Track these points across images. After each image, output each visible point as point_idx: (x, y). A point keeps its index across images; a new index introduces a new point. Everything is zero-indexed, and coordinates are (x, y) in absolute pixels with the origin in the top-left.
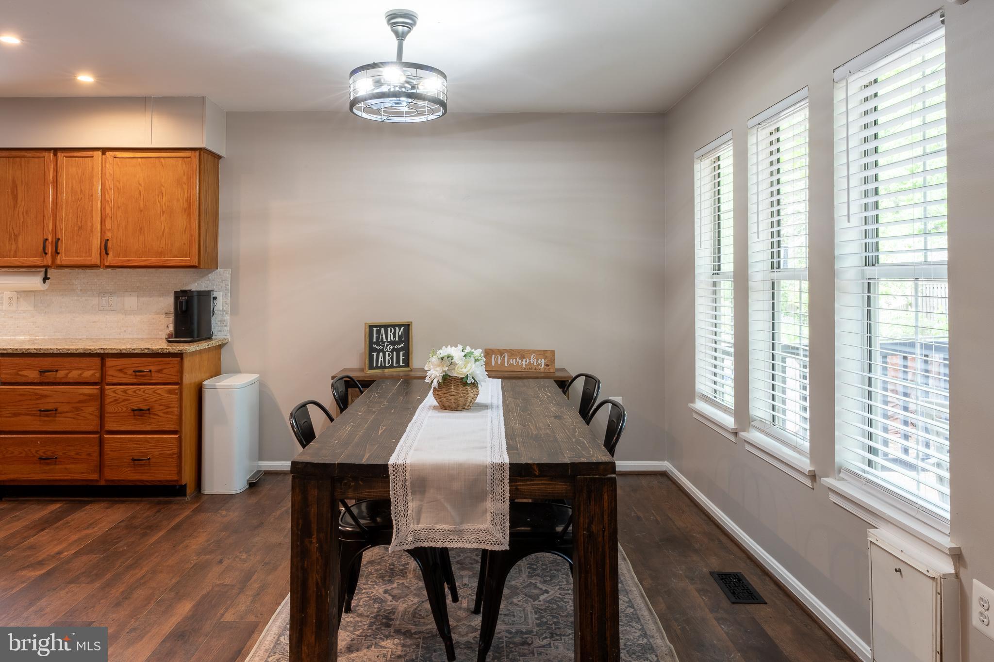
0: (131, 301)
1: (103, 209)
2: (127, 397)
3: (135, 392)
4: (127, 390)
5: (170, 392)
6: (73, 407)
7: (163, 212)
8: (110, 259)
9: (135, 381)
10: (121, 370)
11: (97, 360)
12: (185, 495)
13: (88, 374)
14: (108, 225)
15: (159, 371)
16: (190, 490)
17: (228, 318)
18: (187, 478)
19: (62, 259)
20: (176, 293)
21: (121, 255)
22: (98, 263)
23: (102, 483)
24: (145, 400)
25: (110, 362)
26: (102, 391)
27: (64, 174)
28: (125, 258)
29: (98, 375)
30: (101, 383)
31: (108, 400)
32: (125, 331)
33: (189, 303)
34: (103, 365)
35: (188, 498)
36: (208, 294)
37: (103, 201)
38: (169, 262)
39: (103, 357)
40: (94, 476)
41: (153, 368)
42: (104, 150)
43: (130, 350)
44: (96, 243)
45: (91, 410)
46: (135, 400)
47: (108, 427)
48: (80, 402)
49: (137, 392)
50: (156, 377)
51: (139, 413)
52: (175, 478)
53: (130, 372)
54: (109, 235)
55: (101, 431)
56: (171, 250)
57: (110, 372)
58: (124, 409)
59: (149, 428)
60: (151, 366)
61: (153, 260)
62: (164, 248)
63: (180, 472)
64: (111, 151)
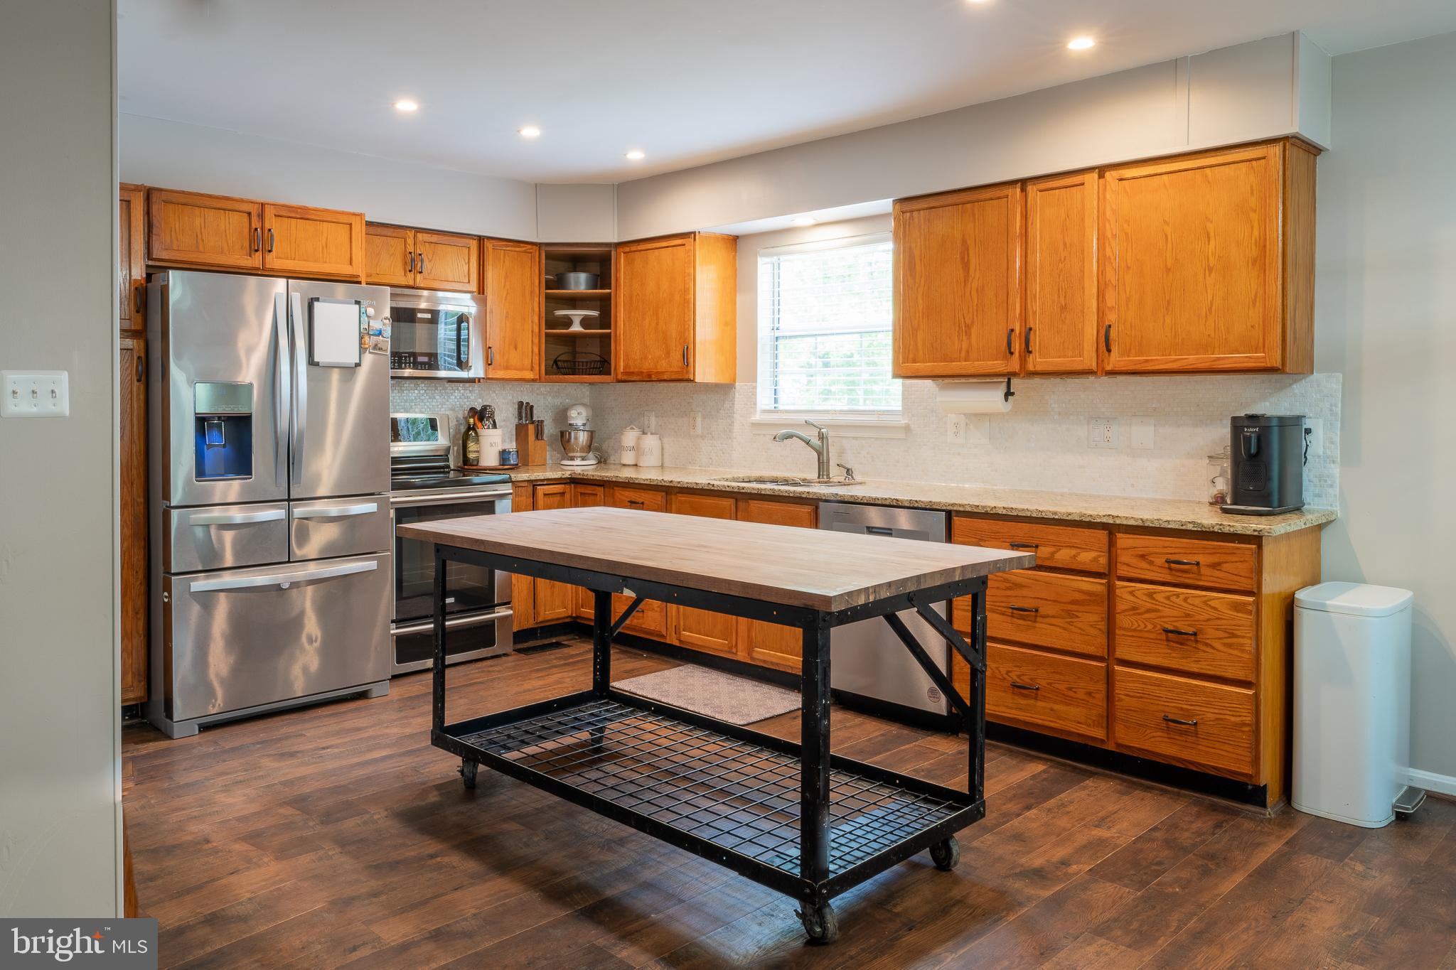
0: (1143, 433)
1: (1101, 273)
2: (1155, 606)
3: (1168, 598)
4: (1155, 593)
5: (1237, 607)
6: (1063, 610)
7: (1211, 270)
8: (1115, 360)
9: (1168, 578)
10: (1143, 557)
11: (1103, 535)
12: (1263, 804)
13: (1086, 558)
14: (1111, 299)
15: (1215, 566)
16: (1272, 796)
17: (1335, 470)
18: (1268, 775)
19: (1035, 363)
20: (1235, 420)
21: (1133, 351)
22: (1094, 367)
23: (1111, 747)
24: (1187, 615)
25: (1123, 540)
26: (1111, 589)
27: (1038, 221)
28: (1139, 356)
29: (1103, 560)
30: (1108, 574)
31: (1120, 606)
32: (1133, 486)
33: (1262, 439)
34: (1112, 543)
35: (1270, 812)
36: (1297, 420)
37: (1103, 260)
38: (1221, 362)
39: (1112, 529)
40: (1099, 733)
41: (1203, 559)
42: (1102, 170)
43: (1161, 522)
44: (1090, 333)
45: (1092, 618)
46: (1167, 612)
47: (1121, 653)
48: (1073, 602)
49: (1174, 599)
50: (1209, 575)
51: (1176, 637)
52: (1247, 770)
53: (1160, 561)
54: (1111, 318)
55: (1109, 656)
56: (1226, 339)
57: (1124, 557)
58: (1150, 627)
59: (1194, 668)
60: (1201, 554)
61: (1192, 360)
62: (1212, 335)
63: (1256, 761)
64: (1114, 170)
